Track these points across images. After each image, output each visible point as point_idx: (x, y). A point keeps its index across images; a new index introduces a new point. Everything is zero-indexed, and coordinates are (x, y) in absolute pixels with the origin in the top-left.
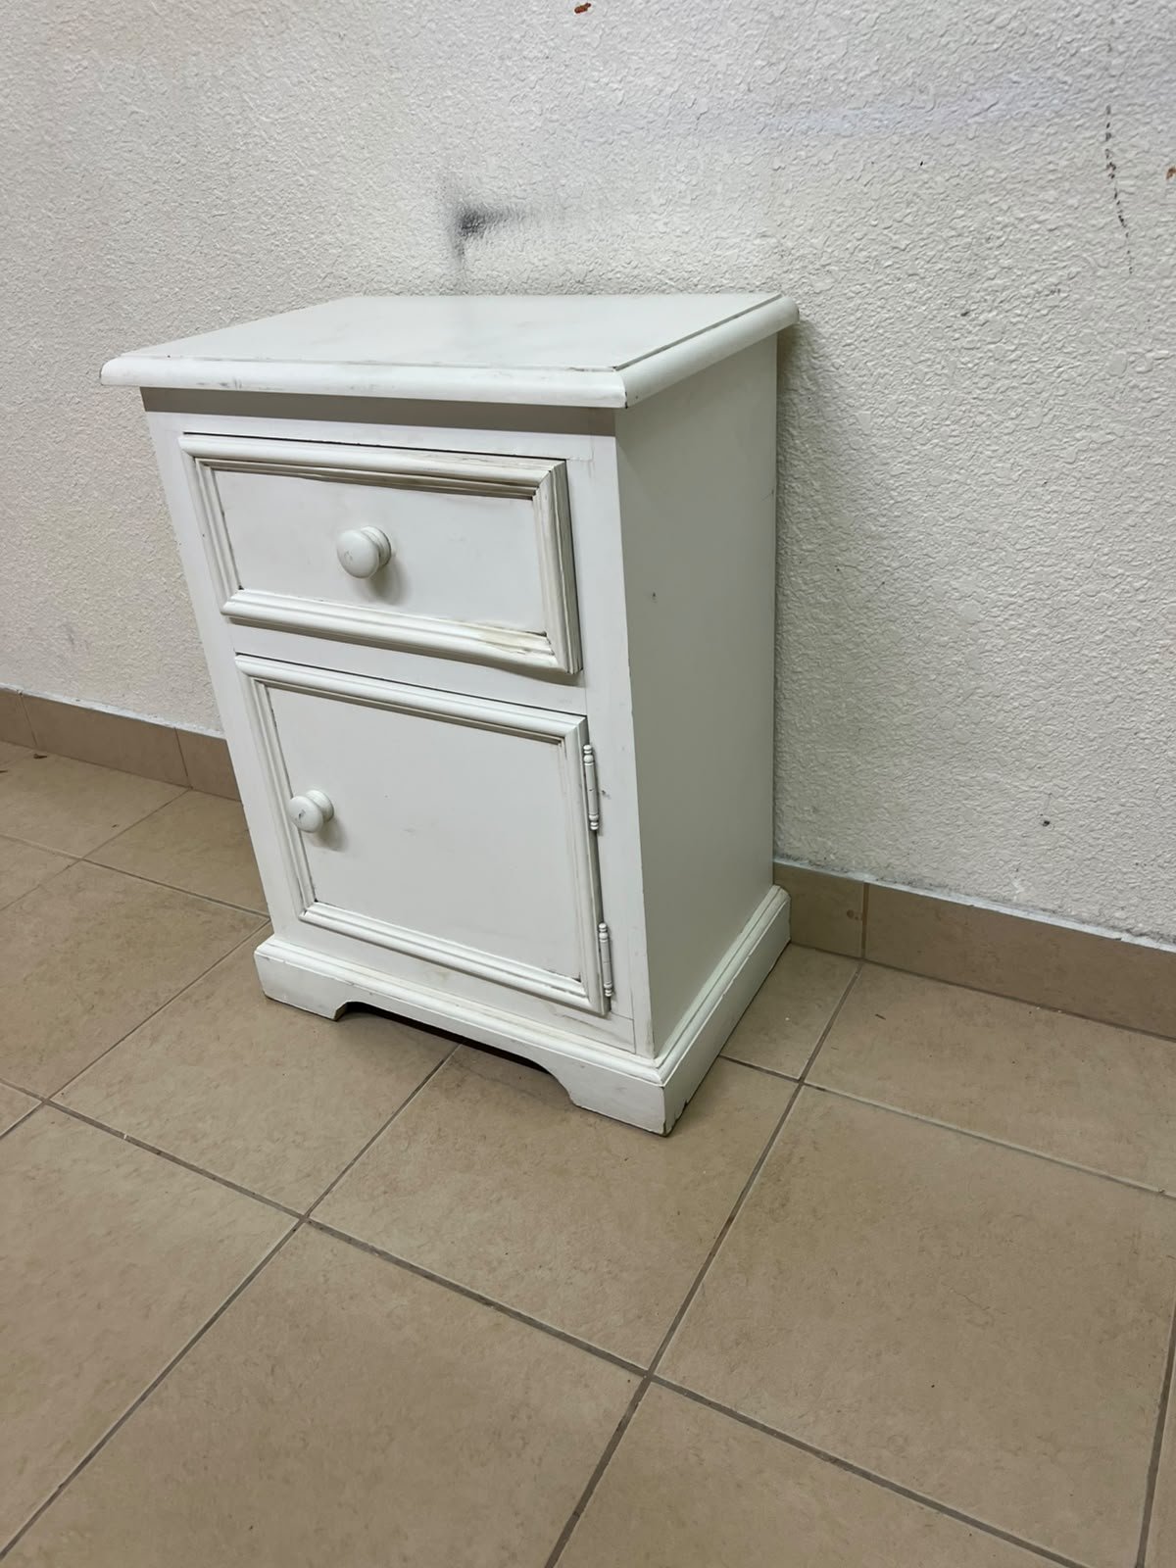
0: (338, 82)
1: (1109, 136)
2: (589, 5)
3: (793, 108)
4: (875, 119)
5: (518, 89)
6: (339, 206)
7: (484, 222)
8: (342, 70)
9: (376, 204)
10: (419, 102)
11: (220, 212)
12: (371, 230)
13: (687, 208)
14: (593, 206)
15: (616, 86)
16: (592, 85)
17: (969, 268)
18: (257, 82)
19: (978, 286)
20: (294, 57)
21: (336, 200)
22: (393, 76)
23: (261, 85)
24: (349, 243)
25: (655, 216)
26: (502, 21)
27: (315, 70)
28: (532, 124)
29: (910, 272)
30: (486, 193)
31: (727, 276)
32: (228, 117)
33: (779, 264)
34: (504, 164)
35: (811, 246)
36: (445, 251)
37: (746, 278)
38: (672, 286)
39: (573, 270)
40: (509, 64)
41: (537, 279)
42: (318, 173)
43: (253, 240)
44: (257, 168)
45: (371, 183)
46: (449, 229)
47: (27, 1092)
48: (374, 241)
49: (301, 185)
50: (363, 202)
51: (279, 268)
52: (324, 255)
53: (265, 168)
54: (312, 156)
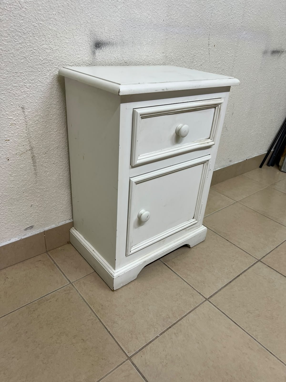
1: (209, 39)
3: (170, 26)
4: (182, 31)
5: (115, 9)
6: (52, 35)
7: (102, 45)
9: (66, 36)
10: (85, 6)
12: (64, 45)
13: (150, 46)
14: (131, 43)
15: (138, 14)
16: (133, 12)
17: (192, 61)
19: (193, 64)
21: (51, 33)
24: (55, 48)
25: (144, 47)
28: (118, 20)
29: (185, 61)
30: (103, 37)
31: (156, 62)
33: (165, 59)
34: (109, 29)
35: (171, 56)
36: (89, 53)
37: (160, 62)
38: (146, 64)
39: (125, 60)
41: (115, 62)
42: (44, 23)
43: (9, 45)
44: (15, 18)
45: (65, 29)
46: (91, 46)
47: (121, 364)
48: (64, 49)
49: (36, 27)
50: (61, 35)
51: (22, 56)
52: (43, 52)
53: (19, 18)
54: (42, 17)
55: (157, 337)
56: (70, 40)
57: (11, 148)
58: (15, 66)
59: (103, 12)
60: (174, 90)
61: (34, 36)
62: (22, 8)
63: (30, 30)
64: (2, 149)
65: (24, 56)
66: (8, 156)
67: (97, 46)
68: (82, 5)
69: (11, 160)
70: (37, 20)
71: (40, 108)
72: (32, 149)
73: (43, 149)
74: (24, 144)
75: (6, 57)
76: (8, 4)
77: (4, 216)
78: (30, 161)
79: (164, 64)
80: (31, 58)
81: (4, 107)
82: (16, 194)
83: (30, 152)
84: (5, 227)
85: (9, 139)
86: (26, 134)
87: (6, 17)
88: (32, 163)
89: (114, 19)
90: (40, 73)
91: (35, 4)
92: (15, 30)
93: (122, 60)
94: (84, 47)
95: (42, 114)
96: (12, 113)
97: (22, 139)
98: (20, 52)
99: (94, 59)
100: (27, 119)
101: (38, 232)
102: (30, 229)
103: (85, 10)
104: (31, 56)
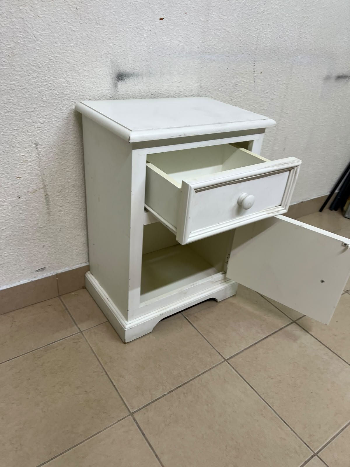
0: (74, 24)
1: (254, 66)
2: (163, 18)
3: (206, 53)
4: (221, 58)
5: (141, 38)
6: (69, 68)
7: (125, 76)
8: (76, 20)
9: (85, 69)
10: (106, 36)
11: (5, 68)
12: (82, 78)
13: (182, 75)
14: (158, 73)
15: (168, 42)
16: (162, 40)
17: (232, 90)
18: (34, 18)
19: (233, 94)
20: (53, 12)
21: (68, 66)
22: (98, 27)
23: (36, 19)
24: (72, 82)
25: (174, 77)
26: (138, 17)
27: (64, 18)
28: (144, 49)
29: (223, 91)
30: (126, 68)
31: (189, 93)
32: (15, 29)
33: (200, 89)
34: (134, 60)
35: (207, 85)
36: (110, 85)
37: (193, 93)
38: (176, 95)
39: (151, 91)
40: (139, 30)
41: (140, 94)
42: (60, 56)
43: (23, 80)
44: (29, 51)
45: (84, 61)
46: (113, 78)
47: (122, 419)
48: (83, 82)
49: (52, 60)
50: (80, 68)
51: (36, 91)
52: (59, 86)
53: (33, 52)
54: (58, 49)
55: (165, 395)
56: (89, 72)
57: (22, 186)
58: (29, 101)
59: (127, 42)
60: (193, 135)
61: (50, 70)
62: (36, 41)
63: (45, 63)
64: (13, 187)
65: (38, 90)
66: (19, 194)
67: (119, 78)
68: (103, 36)
69: (22, 198)
70: (52, 53)
71: (54, 144)
72: (45, 187)
73: (57, 187)
74: (37, 181)
75: (18, 92)
76: (21, 38)
77: (13, 256)
78: (43, 199)
79: (199, 95)
80: (46, 92)
81: (15, 144)
82: (27, 234)
83: (42, 190)
84: (14, 268)
85: (20, 176)
86: (39, 171)
87: (20, 50)
88: (45, 201)
89: (139, 48)
90: (55, 107)
91: (51, 36)
92: (29, 64)
93: (148, 91)
94: (104, 79)
95: (56, 151)
96: (24, 149)
97: (35, 176)
98: (34, 86)
99: (116, 92)
100: (41, 156)
101: (50, 275)
102: (42, 271)
103: (107, 41)
104: (46, 91)
